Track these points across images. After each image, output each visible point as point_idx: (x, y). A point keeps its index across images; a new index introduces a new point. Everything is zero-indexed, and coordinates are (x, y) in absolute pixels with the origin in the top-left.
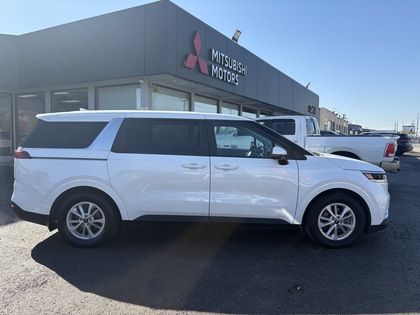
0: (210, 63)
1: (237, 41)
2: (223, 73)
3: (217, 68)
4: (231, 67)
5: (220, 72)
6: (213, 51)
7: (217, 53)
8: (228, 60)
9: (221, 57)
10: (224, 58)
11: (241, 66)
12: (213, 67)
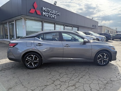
0: (42, 12)
1: (56, 4)
2: (49, 14)
3: (45, 13)
4: (52, 13)
5: (47, 14)
6: (43, 8)
7: (45, 8)
8: (51, 11)
9: (47, 10)
10: (49, 10)
11: (57, 13)
12: (43, 13)
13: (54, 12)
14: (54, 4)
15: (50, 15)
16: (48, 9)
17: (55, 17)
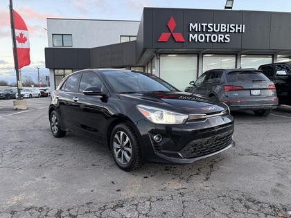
0: (187, 34)
1: (230, 7)
2: (206, 37)
3: (196, 35)
4: (218, 30)
5: (202, 36)
6: (191, 25)
7: (196, 25)
8: (213, 27)
9: (202, 26)
10: (207, 26)
11: (235, 27)
12: (191, 35)
13: (223, 27)
14: (226, 8)
15: (210, 37)
16: (204, 25)
17: (225, 39)
